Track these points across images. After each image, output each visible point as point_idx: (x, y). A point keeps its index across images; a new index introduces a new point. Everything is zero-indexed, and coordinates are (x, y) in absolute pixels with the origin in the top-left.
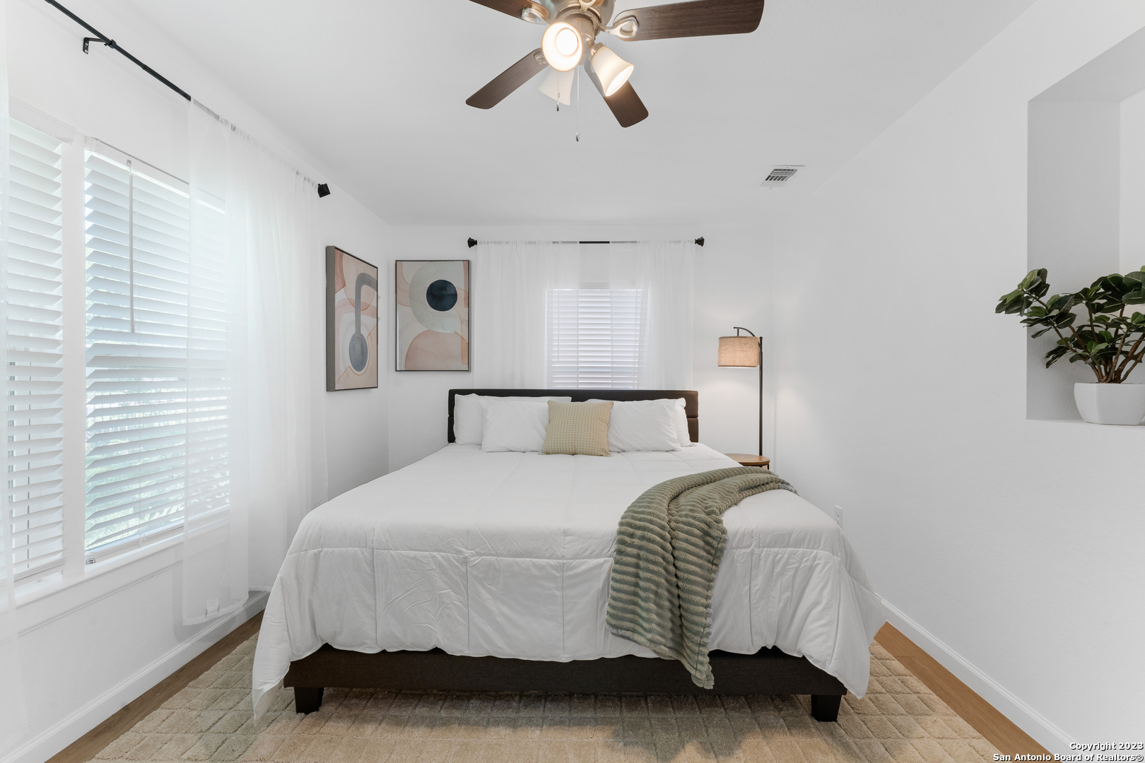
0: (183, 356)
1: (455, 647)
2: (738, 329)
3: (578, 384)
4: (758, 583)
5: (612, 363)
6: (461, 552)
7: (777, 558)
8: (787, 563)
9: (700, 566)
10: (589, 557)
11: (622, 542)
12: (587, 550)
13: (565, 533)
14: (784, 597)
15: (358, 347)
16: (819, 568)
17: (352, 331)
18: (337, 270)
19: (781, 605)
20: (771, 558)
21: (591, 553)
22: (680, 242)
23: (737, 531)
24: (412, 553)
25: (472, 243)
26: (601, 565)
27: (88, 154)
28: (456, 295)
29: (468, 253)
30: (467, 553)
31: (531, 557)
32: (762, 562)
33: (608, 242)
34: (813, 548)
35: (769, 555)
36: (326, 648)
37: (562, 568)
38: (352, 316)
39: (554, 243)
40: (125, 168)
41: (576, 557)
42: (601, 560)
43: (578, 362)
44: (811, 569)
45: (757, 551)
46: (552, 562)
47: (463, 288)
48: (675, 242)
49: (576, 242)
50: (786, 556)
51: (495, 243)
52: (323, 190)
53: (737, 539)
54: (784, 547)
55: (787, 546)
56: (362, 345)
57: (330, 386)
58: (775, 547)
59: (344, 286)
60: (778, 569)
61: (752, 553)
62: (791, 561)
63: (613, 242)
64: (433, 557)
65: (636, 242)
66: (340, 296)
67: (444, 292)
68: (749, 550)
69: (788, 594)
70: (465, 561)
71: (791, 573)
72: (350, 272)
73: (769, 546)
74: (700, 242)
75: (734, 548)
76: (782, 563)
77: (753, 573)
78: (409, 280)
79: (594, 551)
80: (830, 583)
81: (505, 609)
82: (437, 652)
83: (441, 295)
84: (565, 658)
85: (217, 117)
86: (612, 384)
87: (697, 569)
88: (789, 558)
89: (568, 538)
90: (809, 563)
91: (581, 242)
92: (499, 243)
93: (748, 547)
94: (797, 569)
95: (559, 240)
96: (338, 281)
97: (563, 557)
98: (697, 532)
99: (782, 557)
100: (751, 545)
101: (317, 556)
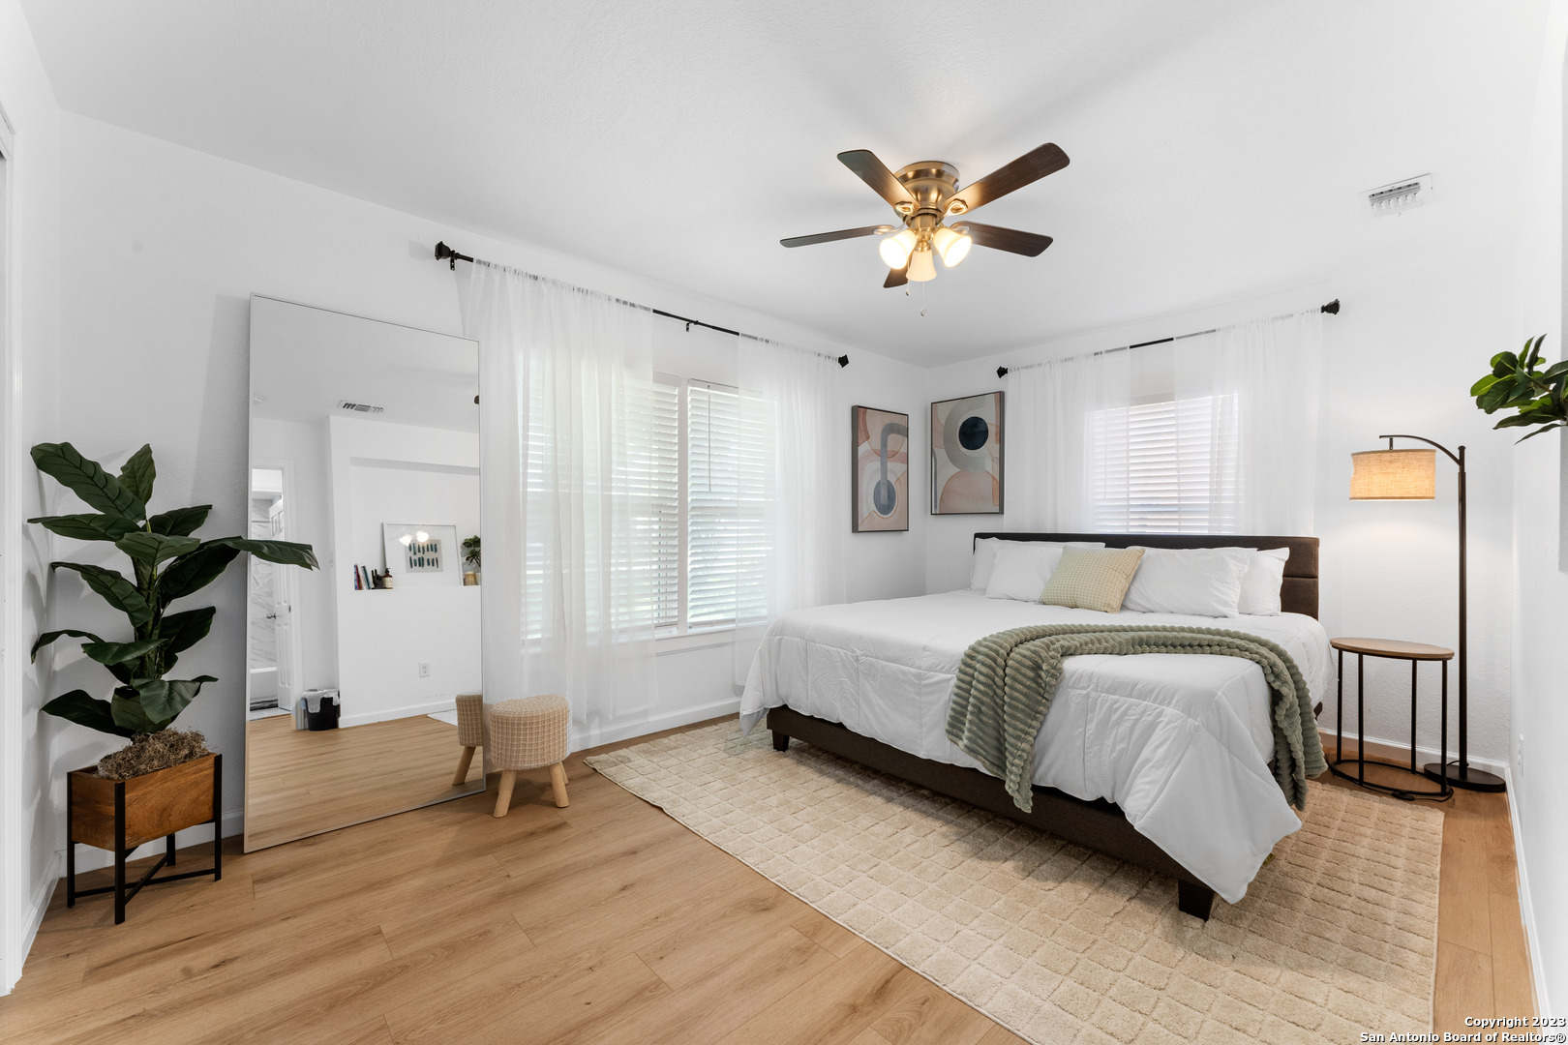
0: (735, 505)
1: (851, 725)
2: (1391, 438)
3: (1128, 527)
4: (1092, 727)
5: (1179, 499)
6: (855, 652)
7: (1115, 706)
8: (1125, 713)
9: (1025, 695)
10: (940, 671)
11: (965, 664)
12: (938, 665)
13: (925, 649)
14: (1119, 747)
15: (884, 493)
16: (1161, 726)
17: (878, 477)
18: (861, 425)
19: (1114, 755)
20: (1108, 704)
21: (942, 668)
22: (1291, 316)
23: (1074, 673)
24: (827, 647)
25: (1002, 372)
26: (949, 680)
27: (690, 388)
28: (987, 431)
29: (996, 384)
30: (859, 653)
31: (898, 663)
32: (1098, 707)
33: (1172, 339)
34: (1161, 703)
35: (1107, 701)
36: (785, 707)
37: (919, 677)
38: (877, 465)
39: (1096, 354)
40: (707, 390)
41: (930, 669)
42: (949, 676)
43: (1128, 499)
44: (1152, 727)
45: (1094, 694)
46: (913, 670)
47: (994, 423)
48: (1282, 317)
49: (1125, 348)
50: (1126, 705)
51: (1026, 367)
52: (843, 361)
53: (1074, 679)
54: (1126, 696)
55: (1130, 696)
56: (889, 490)
57: (855, 529)
58: (1115, 694)
59: (868, 438)
60: (1115, 717)
61: (1087, 696)
62: (1130, 712)
63: (1178, 338)
64: (839, 652)
65: (1214, 331)
66: (863, 448)
67: (975, 430)
68: (1085, 692)
69: (1123, 745)
70: (857, 659)
71: (1128, 724)
72: (875, 426)
73: (1108, 691)
74: (1333, 308)
75: (1070, 687)
76: (1119, 712)
77: (1089, 716)
78: (943, 422)
79: (943, 667)
80: (1168, 743)
81: (880, 702)
82: (841, 725)
83: (973, 434)
84: (922, 754)
85: (756, 338)
86: (1179, 527)
87: (1021, 697)
88: (1128, 708)
89: (926, 653)
90: (1151, 718)
91: (1131, 347)
92: (1031, 366)
93: (1084, 688)
94: (1136, 722)
95: (1103, 349)
96: (861, 435)
97: (920, 668)
98: (1029, 663)
99: (1121, 706)
100: (1088, 687)
101: (780, 640)
